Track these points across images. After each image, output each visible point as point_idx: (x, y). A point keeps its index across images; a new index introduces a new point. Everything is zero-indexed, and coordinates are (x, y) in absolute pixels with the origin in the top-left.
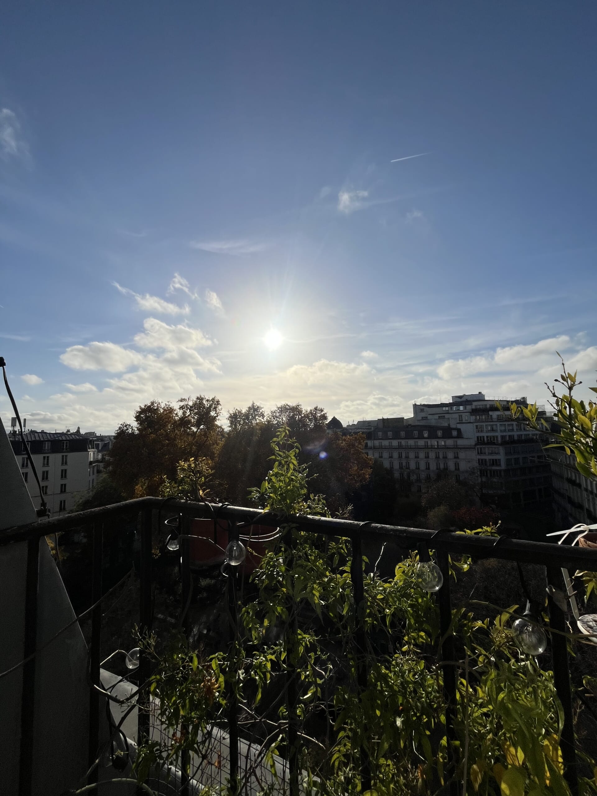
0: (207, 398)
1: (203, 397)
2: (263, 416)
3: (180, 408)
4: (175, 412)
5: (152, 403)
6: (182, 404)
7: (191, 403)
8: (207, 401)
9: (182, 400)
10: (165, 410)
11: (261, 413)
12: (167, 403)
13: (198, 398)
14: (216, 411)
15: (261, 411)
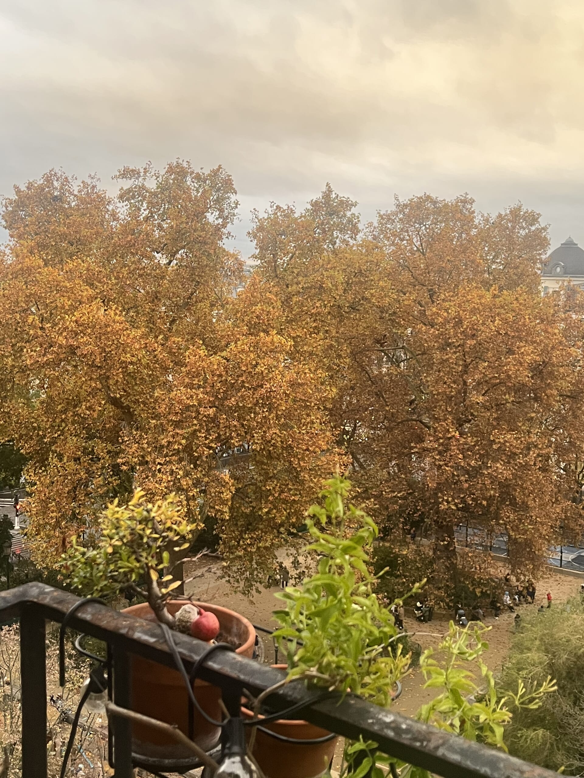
0: (197, 170)
1: (185, 165)
2: (355, 231)
3: (121, 197)
4: (110, 208)
5: (48, 180)
6: (127, 184)
7: (152, 185)
8: (198, 177)
9: (127, 173)
10: (82, 201)
11: (350, 221)
12: (89, 181)
13: (171, 170)
14: (221, 211)
15: (348, 214)
